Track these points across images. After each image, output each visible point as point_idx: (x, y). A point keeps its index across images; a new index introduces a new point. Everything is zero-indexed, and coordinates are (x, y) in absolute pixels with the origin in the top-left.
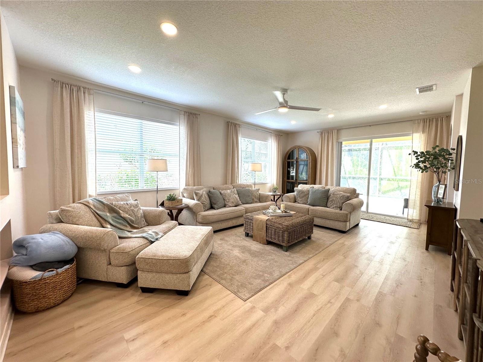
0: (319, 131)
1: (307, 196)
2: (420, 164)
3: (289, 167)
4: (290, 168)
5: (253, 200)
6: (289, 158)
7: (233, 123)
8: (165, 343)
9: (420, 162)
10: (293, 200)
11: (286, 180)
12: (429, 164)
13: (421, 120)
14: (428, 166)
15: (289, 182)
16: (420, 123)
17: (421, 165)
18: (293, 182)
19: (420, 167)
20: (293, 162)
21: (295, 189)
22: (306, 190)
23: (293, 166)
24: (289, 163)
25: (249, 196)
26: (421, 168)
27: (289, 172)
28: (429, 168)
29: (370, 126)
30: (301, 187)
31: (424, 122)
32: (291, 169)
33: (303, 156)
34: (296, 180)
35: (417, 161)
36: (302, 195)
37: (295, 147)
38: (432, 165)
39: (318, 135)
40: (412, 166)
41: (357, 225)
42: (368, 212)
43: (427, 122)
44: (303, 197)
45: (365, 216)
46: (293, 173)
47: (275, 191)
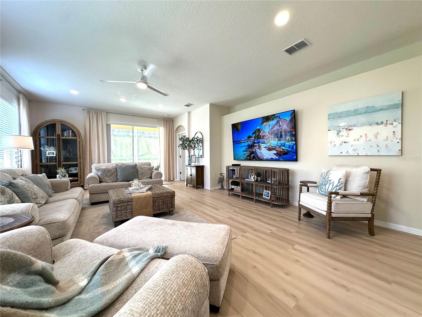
0: (84, 108)
1: (115, 174)
4: (41, 147)
8: (287, 274)
11: (40, 164)
22: (112, 168)
29: (133, 116)
44: (111, 175)
47: (63, 175)
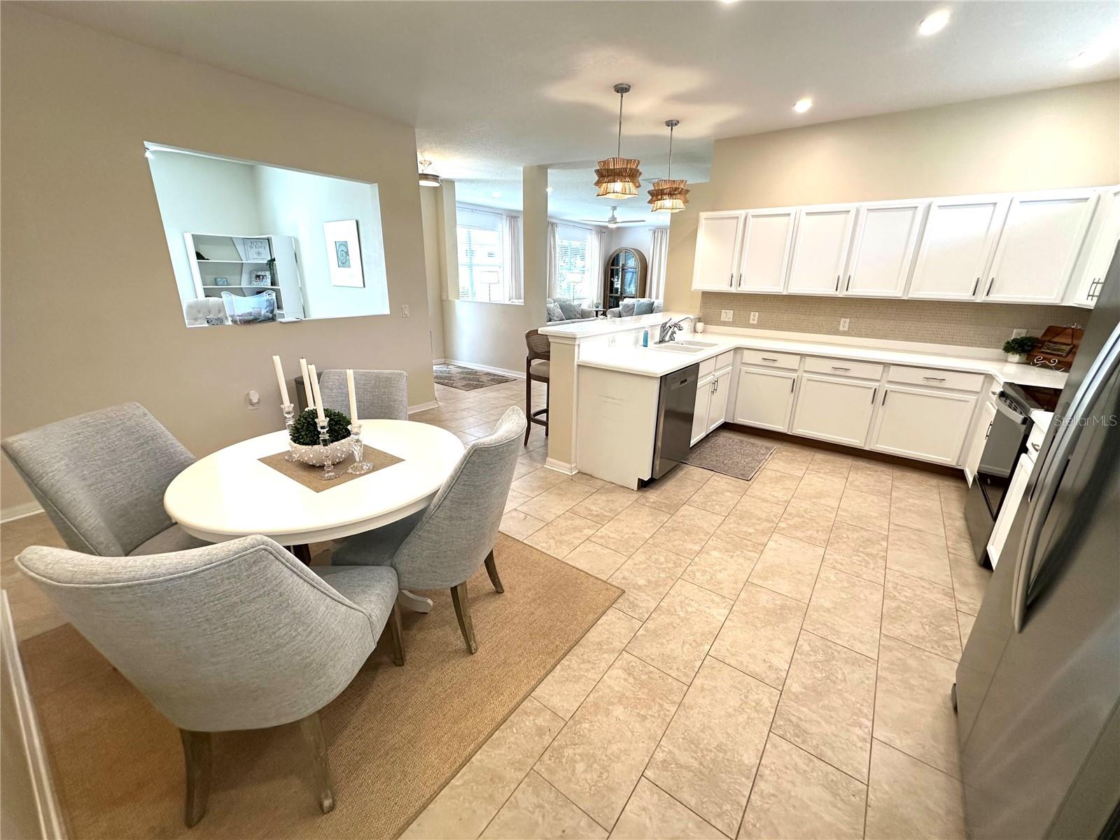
0: (651, 228)
1: (633, 310)
3: (612, 276)
4: (613, 278)
5: (575, 315)
6: (613, 265)
7: (551, 222)
10: (618, 315)
11: (609, 295)
15: (611, 297)
18: (617, 297)
20: (617, 270)
21: (620, 303)
22: (633, 304)
23: (617, 274)
24: (612, 270)
25: (571, 311)
27: (612, 283)
30: (627, 301)
32: (616, 280)
33: (632, 263)
34: (621, 294)
36: (627, 309)
37: (621, 250)
39: (651, 234)
44: (628, 311)
46: (618, 285)
47: (596, 306)
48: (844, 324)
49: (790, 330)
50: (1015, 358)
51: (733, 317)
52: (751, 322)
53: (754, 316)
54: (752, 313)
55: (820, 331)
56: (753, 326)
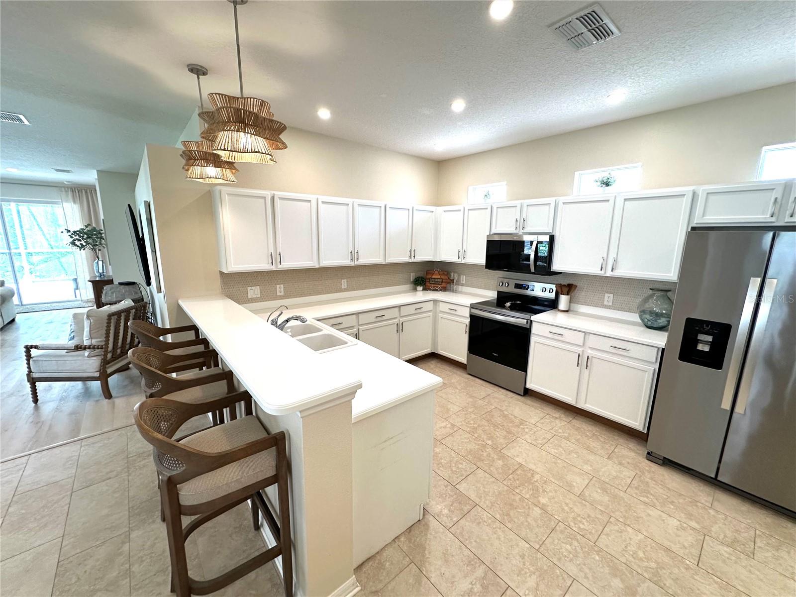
2: (76, 242)
9: (75, 240)
12: (85, 242)
13: (68, 189)
14: (84, 244)
16: (68, 192)
17: (78, 243)
19: (76, 245)
26: (78, 246)
28: (86, 245)
31: (73, 192)
35: (72, 239)
38: (88, 243)
40: (68, 244)
41: (13, 320)
42: (22, 305)
43: (75, 192)
45: (20, 309)
48: (344, 283)
49: (310, 295)
50: (420, 288)
51: (261, 292)
52: (278, 294)
53: (280, 288)
54: (278, 286)
55: (331, 291)
56: (281, 298)
